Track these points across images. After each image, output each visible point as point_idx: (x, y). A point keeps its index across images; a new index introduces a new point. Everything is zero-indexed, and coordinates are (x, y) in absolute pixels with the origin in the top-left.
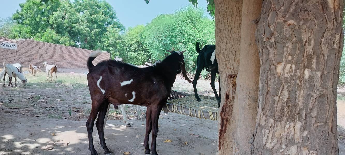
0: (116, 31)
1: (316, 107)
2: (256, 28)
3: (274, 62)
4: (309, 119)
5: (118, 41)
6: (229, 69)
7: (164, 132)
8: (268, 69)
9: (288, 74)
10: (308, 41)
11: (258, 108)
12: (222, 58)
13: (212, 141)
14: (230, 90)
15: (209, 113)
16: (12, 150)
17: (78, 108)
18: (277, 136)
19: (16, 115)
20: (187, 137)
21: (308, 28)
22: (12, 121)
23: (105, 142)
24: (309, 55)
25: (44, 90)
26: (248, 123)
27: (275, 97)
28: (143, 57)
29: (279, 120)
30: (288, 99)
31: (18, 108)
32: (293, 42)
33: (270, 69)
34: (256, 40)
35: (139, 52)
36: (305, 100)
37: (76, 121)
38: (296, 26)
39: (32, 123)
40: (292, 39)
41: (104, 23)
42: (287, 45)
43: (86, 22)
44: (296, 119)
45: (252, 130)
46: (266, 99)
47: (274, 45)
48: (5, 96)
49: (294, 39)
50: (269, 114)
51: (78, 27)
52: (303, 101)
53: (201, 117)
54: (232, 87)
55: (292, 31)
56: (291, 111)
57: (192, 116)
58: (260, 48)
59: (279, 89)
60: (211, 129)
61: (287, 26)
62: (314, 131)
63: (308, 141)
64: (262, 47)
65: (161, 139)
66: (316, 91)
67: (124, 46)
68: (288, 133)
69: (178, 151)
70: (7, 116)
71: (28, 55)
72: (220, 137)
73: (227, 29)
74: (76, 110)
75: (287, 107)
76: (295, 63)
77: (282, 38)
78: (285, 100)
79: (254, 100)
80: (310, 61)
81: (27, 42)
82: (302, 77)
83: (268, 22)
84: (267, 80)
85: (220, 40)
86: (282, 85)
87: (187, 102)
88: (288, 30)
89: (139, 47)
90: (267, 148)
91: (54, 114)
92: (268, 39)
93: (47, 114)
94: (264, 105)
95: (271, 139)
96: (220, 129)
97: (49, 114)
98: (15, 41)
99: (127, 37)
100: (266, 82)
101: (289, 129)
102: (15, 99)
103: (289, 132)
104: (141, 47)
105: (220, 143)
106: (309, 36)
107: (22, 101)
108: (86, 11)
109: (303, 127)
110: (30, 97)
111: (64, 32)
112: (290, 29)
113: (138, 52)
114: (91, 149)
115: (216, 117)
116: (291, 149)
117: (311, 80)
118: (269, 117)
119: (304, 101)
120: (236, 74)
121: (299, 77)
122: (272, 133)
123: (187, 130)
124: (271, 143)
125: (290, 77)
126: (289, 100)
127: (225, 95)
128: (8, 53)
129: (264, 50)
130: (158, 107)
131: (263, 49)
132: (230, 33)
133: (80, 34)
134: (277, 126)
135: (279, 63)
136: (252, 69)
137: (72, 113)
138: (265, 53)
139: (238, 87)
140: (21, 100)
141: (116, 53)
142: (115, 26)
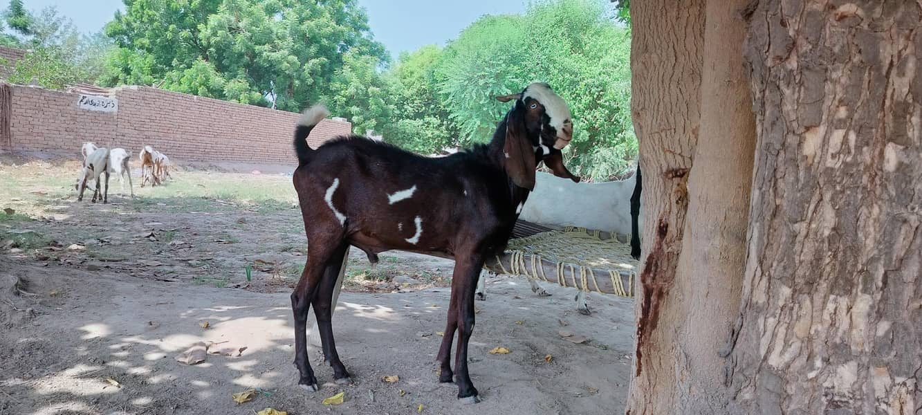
0: (367, 63)
1: (917, 252)
2: (745, 31)
3: (795, 124)
4: (895, 287)
5: (371, 89)
6: (668, 153)
7: (491, 328)
8: (778, 146)
9: (837, 159)
10: (898, 64)
11: (748, 257)
12: (649, 122)
13: (621, 355)
14: (670, 212)
15: (612, 278)
16: (104, 363)
17: (269, 263)
18: (801, 334)
19: (114, 277)
20: (552, 342)
21: (898, 26)
22: (103, 290)
23: (336, 348)
24: (898, 104)
25: (185, 215)
26: (718, 302)
27: (796, 225)
28: (437, 133)
29: (806, 289)
30: (834, 229)
31: (120, 258)
32: (853, 66)
33: (783, 145)
34: (744, 65)
35: (427, 119)
36: (884, 232)
37: (264, 295)
38: (862, 20)
39: (154, 295)
40: (850, 60)
41: (336, 41)
42: (834, 76)
43: (290, 39)
44: (856, 287)
45: (731, 320)
46: (771, 231)
47: (798, 78)
48: (90, 229)
49: (856, 59)
50: (777, 274)
51: (268, 54)
52: (878, 237)
53: (590, 286)
54: (677, 202)
55: (850, 36)
56: (843, 264)
57: (564, 284)
58: (756, 87)
59: (809, 203)
60: (619, 324)
61: (837, 21)
62: (909, 323)
63: (891, 349)
64: (762, 83)
65: (481, 344)
66: (917, 208)
67: (388, 102)
68: (831, 325)
69: (527, 377)
70: (92, 278)
71: (145, 126)
72: (639, 338)
73: (664, 43)
74: (265, 267)
75: (830, 253)
76: (857, 127)
77: (820, 56)
78: (827, 233)
79: (736, 238)
80: (902, 120)
81: (142, 94)
82: (877, 167)
83: (779, 11)
84: (775, 176)
85: (645, 72)
86: (818, 189)
87: (551, 247)
88: (838, 32)
89: (427, 105)
90: (770, 368)
91: (209, 276)
92: (781, 59)
93: (192, 275)
94: (766, 248)
95: (783, 343)
96: (640, 319)
97: (195, 276)
98: (112, 92)
99: (395, 79)
100: (773, 183)
101: (835, 313)
102: (114, 237)
103: (835, 324)
104: (432, 106)
105: (639, 355)
106: (900, 48)
107: (131, 242)
108: (287, 10)
109: (876, 309)
110: (150, 234)
111: (234, 67)
112: (843, 30)
113: (423, 118)
114: (302, 364)
115: (630, 287)
116: (838, 370)
117: (905, 174)
118: (779, 282)
119: (881, 236)
120: (687, 167)
121: (867, 168)
122: (786, 325)
123: (553, 324)
124: (782, 353)
125: (842, 166)
126: (837, 233)
127: (656, 225)
128: (96, 121)
129: (767, 92)
130: (472, 259)
131: (764, 91)
132: (673, 54)
133: (274, 72)
134: (800, 306)
135: (811, 127)
136: (732, 152)
137: (254, 273)
138: (770, 101)
139: (693, 202)
140: (129, 241)
141: (367, 123)
142: (364, 49)
